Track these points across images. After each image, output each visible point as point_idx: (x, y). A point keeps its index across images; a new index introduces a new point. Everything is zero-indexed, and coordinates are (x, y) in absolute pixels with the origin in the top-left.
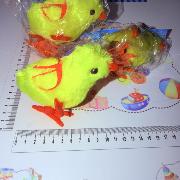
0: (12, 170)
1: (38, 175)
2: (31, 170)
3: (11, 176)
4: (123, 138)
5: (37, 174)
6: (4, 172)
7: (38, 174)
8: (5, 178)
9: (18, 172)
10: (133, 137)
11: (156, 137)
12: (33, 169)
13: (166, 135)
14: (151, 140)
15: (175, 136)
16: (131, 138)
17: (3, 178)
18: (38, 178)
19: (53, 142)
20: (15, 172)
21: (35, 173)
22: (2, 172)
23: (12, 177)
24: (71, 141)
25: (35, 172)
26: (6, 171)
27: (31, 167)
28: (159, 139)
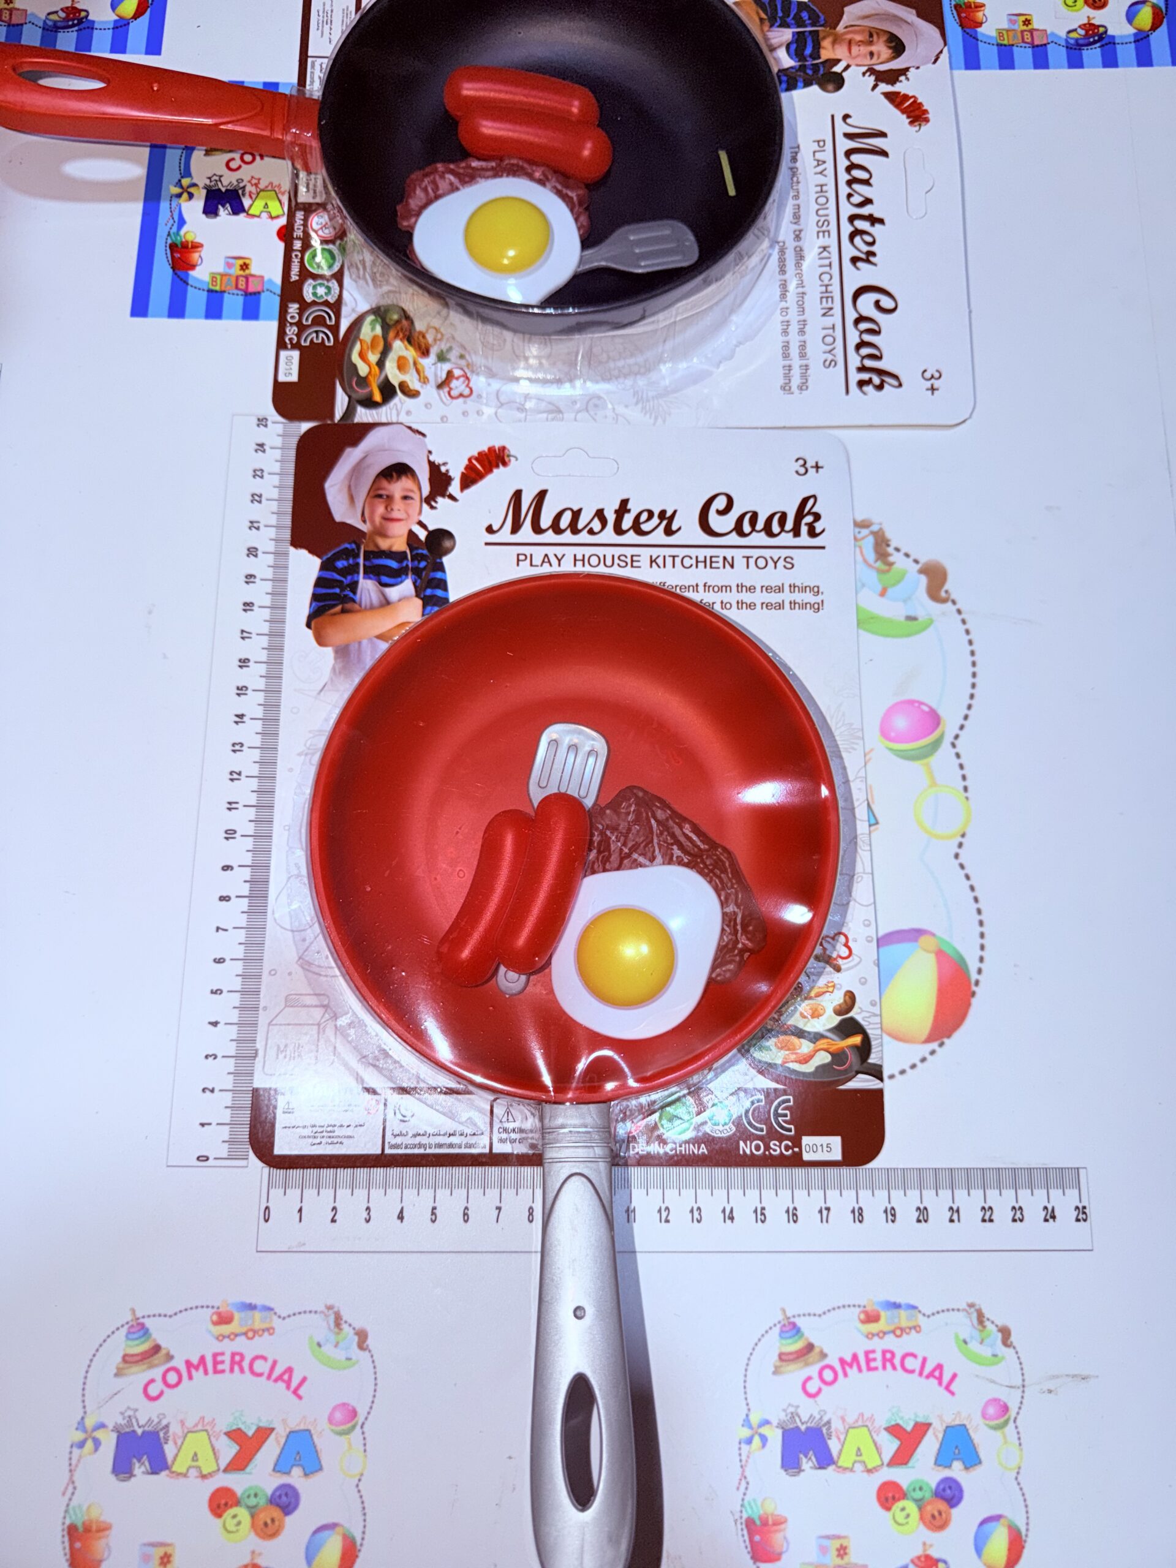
0: (270, 1309)
1: (354, 1329)
2: (331, 1312)
3: (268, 1330)
4: (660, 1211)
5: (350, 1325)
6: (243, 1314)
7: (354, 1325)
8: (250, 1334)
9: (289, 1316)
10: (699, 1209)
11: (788, 1211)
12: (336, 1309)
13: (828, 1205)
14: (763, 1222)
15: (860, 1209)
16: (692, 1211)
17: (245, 1334)
18: (356, 1338)
19: (401, 1217)
20: (279, 1317)
21: (346, 1322)
22: (237, 1316)
23: (271, 1331)
24: (465, 1214)
25: (344, 1318)
26: (250, 1313)
27: (329, 1304)
28: (795, 1222)
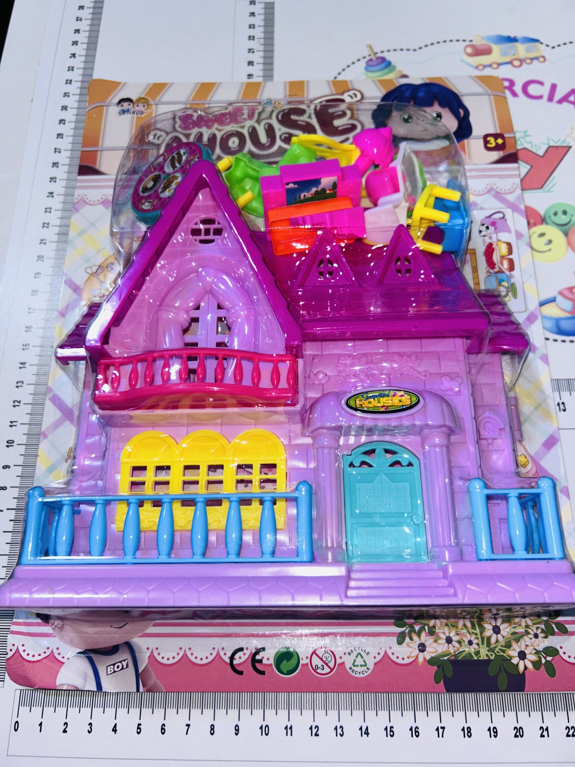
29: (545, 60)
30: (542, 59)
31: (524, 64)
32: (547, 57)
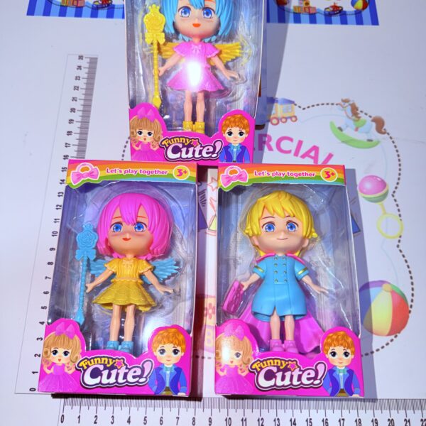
4: (258, 420)
10: (278, 419)
11: (323, 421)
13: (343, 418)
15: (360, 420)
16: (275, 420)
19: (129, 421)
24: (161, 420)
29: (296, 120)
30: (294, 119)
31: (280, 123)
32: (298, 117)
